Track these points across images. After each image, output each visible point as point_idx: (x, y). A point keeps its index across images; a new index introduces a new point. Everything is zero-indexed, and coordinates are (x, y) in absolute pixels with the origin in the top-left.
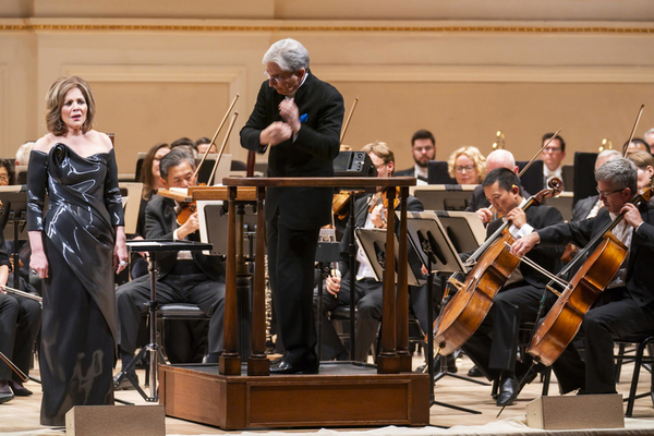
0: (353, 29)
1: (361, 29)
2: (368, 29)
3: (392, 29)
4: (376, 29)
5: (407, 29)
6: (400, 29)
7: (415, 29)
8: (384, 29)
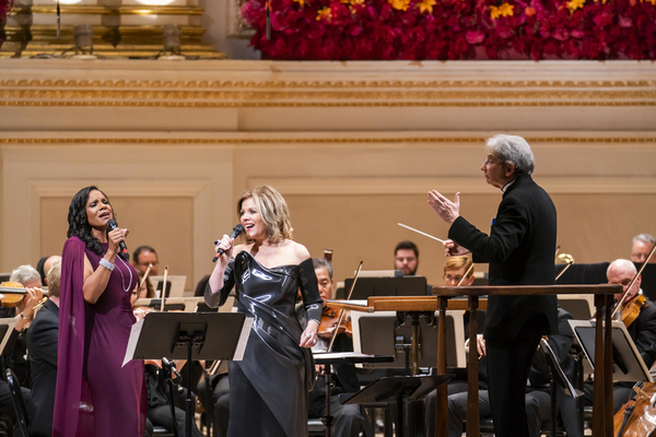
3: (353, 141)
5: (368, 141)
8: (344, 141)
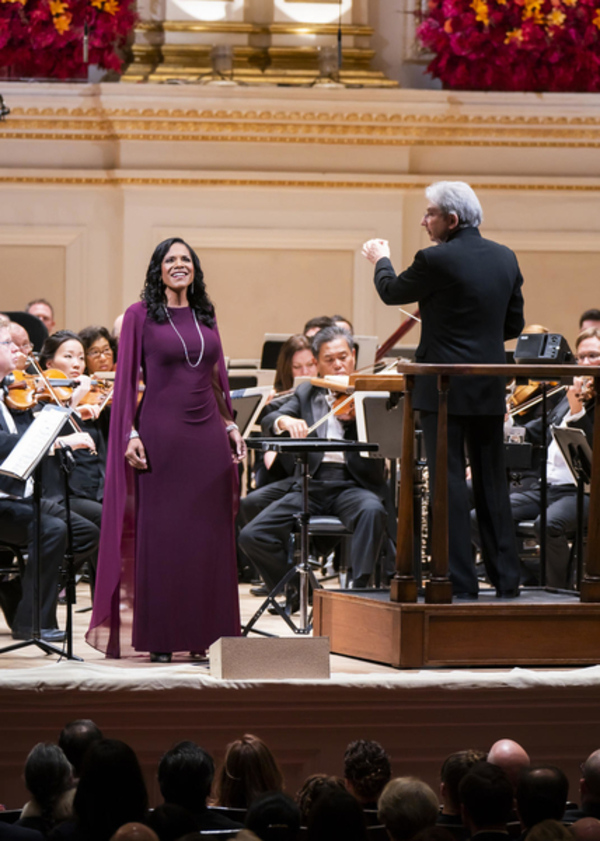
0: (503, 187)
1: (513, 187)
2: (522, 187)
3: (551, 188)
4: (531, 187)
5: (569, 188)
6: (560, 188)
7: (579, 188)
8: (541, 187)
